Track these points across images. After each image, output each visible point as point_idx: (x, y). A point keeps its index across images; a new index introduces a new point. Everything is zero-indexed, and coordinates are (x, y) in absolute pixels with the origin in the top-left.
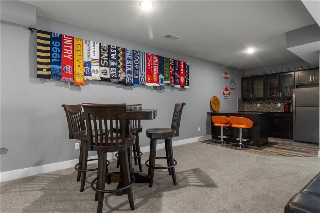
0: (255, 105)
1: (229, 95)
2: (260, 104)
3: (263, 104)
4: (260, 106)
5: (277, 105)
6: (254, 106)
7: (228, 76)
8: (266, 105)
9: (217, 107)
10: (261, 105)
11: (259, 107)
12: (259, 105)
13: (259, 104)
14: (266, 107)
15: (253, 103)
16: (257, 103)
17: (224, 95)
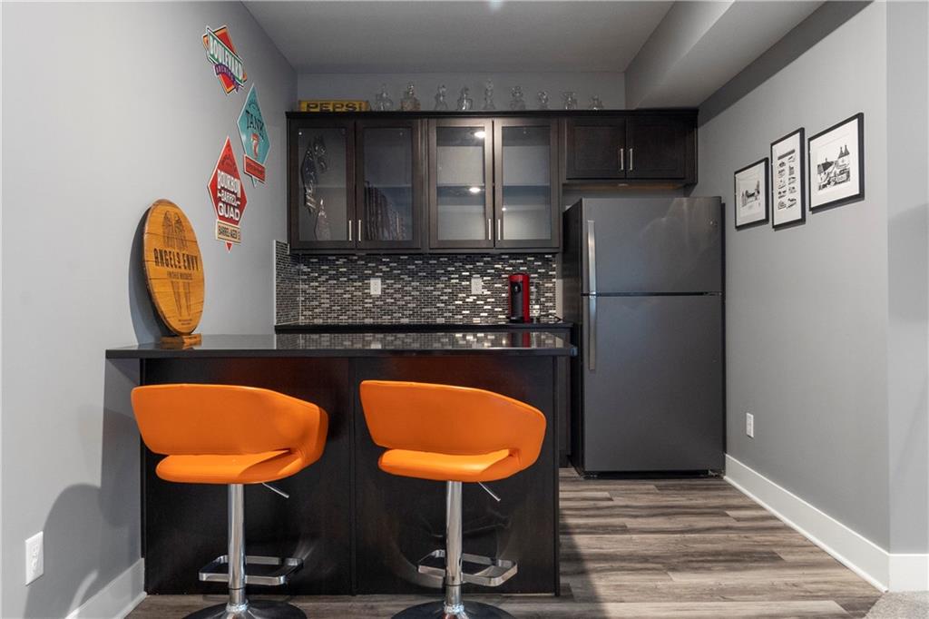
0: (357, 289)
1: (241, 208)
2: (384, 279)
3: (397, 278)
4: (383, 290)
5: (468, 289)
6: (348, 291)
7: (237, 70)
8: (415, 289)
9: (187, 299)
10: (389, 286)
11: (379, 298)
12: (376, 287)
13: (379, 281)
14: (414, 298)
15: (343, 274)
16: (369, 277)
17: (217, 200)
